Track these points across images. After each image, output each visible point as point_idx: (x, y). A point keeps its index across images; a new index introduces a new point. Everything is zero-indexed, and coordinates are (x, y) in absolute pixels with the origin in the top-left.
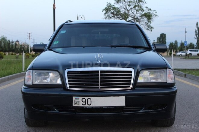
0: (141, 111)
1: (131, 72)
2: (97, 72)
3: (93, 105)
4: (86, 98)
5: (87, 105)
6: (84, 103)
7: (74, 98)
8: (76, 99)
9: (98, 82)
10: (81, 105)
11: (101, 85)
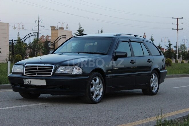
0: (56, 89)
1: (52, 67)
2: (37, 66)
3: (31, 84)
4: (29, 80)
5: (29, 84)
6: (28, 83)
7: (24, 79)
8: (25, 80)
9: (36, 71)
10: (27, 84)
11: (38, 73)
